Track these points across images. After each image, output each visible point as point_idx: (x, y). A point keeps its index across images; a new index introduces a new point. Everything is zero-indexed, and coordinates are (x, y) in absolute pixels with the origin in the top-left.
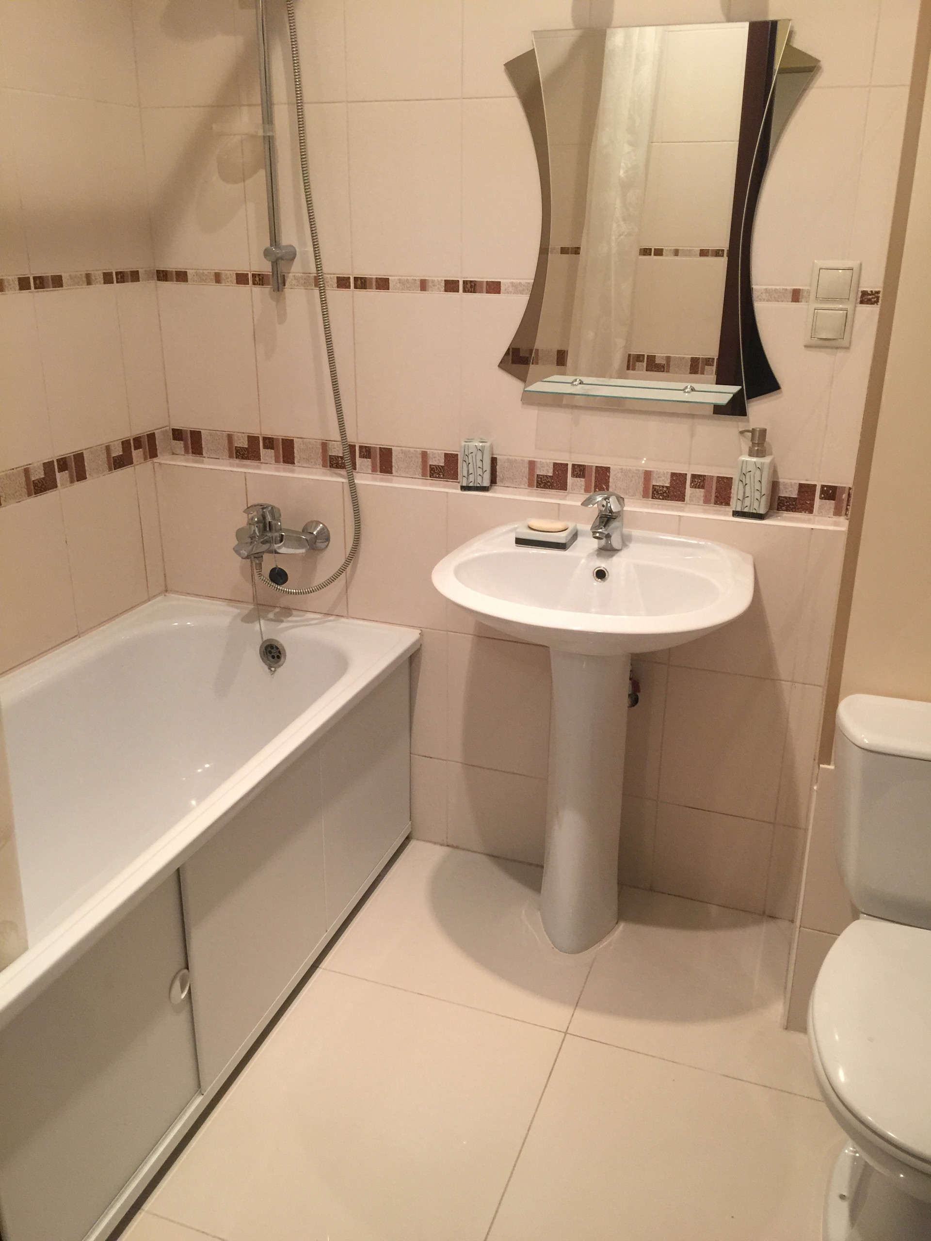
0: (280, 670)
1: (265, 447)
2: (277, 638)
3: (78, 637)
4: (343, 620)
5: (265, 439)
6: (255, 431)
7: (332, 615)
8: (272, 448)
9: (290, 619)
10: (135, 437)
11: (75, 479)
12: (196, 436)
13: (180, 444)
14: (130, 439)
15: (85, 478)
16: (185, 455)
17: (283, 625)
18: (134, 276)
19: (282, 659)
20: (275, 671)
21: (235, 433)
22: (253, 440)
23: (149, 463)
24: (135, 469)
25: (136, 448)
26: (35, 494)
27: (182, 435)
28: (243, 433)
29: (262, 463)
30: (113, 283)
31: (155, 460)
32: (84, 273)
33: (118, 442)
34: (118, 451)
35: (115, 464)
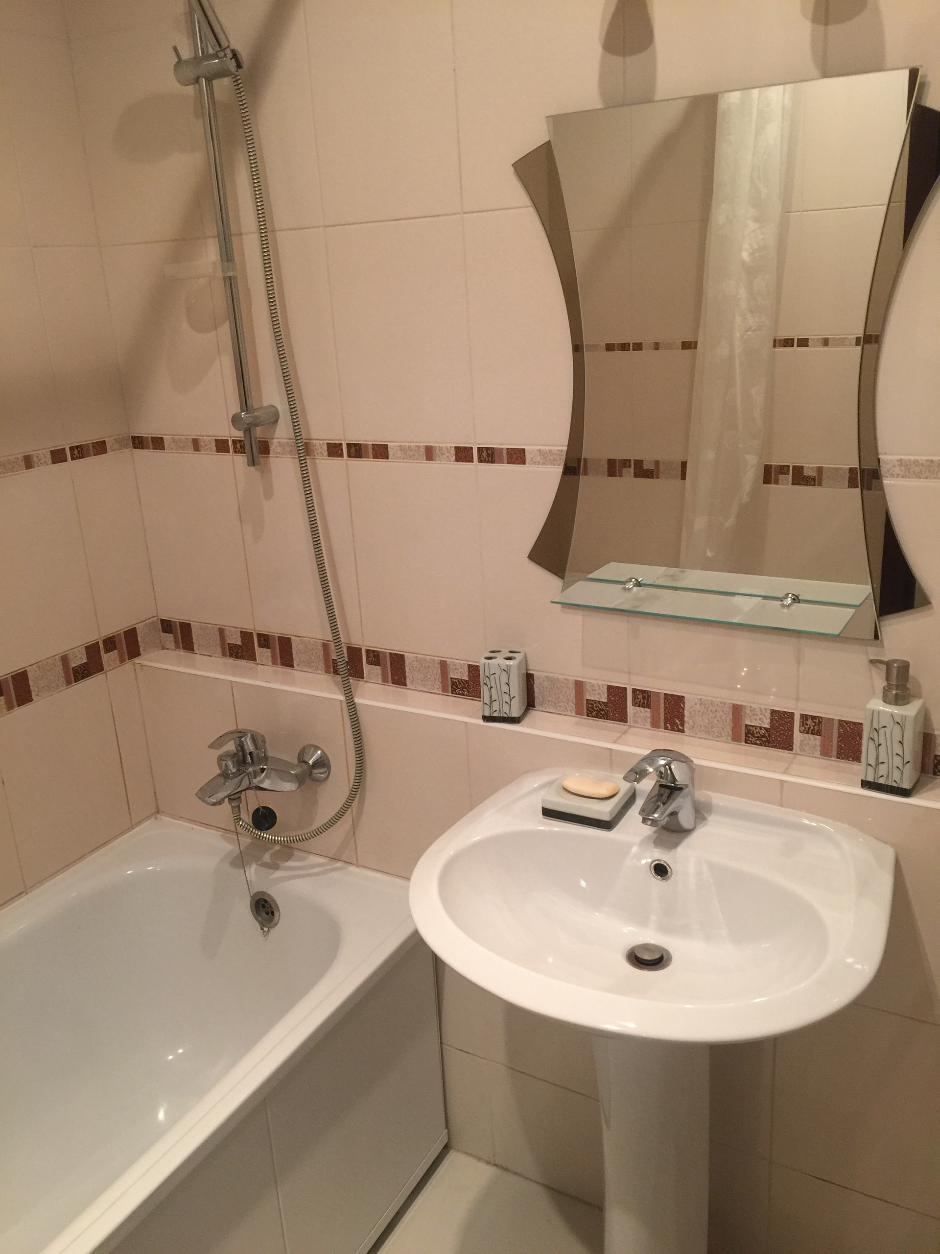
0: (274, 931)
1: (260, 646)
2: (269, 892)
3: (25, 893)
4: (352, 868)
5: (259, 635)
6: (248, 627)
7: (339, 860)
8: (268, 647)
9: (290, 863)
10: (105, 638)
11: (15, 703)
12: (186, 628)
13: (170, 637)
14: (98, 642)
15: (32, 700)
16: (175, 650)
17: (278, 874)
18: (100, 448)
19: (276, 914)
20: (269, 931)
21: (226, 628)
22: (246, 636)
23: (128, 666)
24: (106, 675)
25: (107, 651)
27: (171, 627)
28: (236, 628)
29: (258, 664)
30: (66, 461)
31: (137, 660)
32: (20, 456)
33: (79, 648)
34: (79, 659)
35: (77, 675)
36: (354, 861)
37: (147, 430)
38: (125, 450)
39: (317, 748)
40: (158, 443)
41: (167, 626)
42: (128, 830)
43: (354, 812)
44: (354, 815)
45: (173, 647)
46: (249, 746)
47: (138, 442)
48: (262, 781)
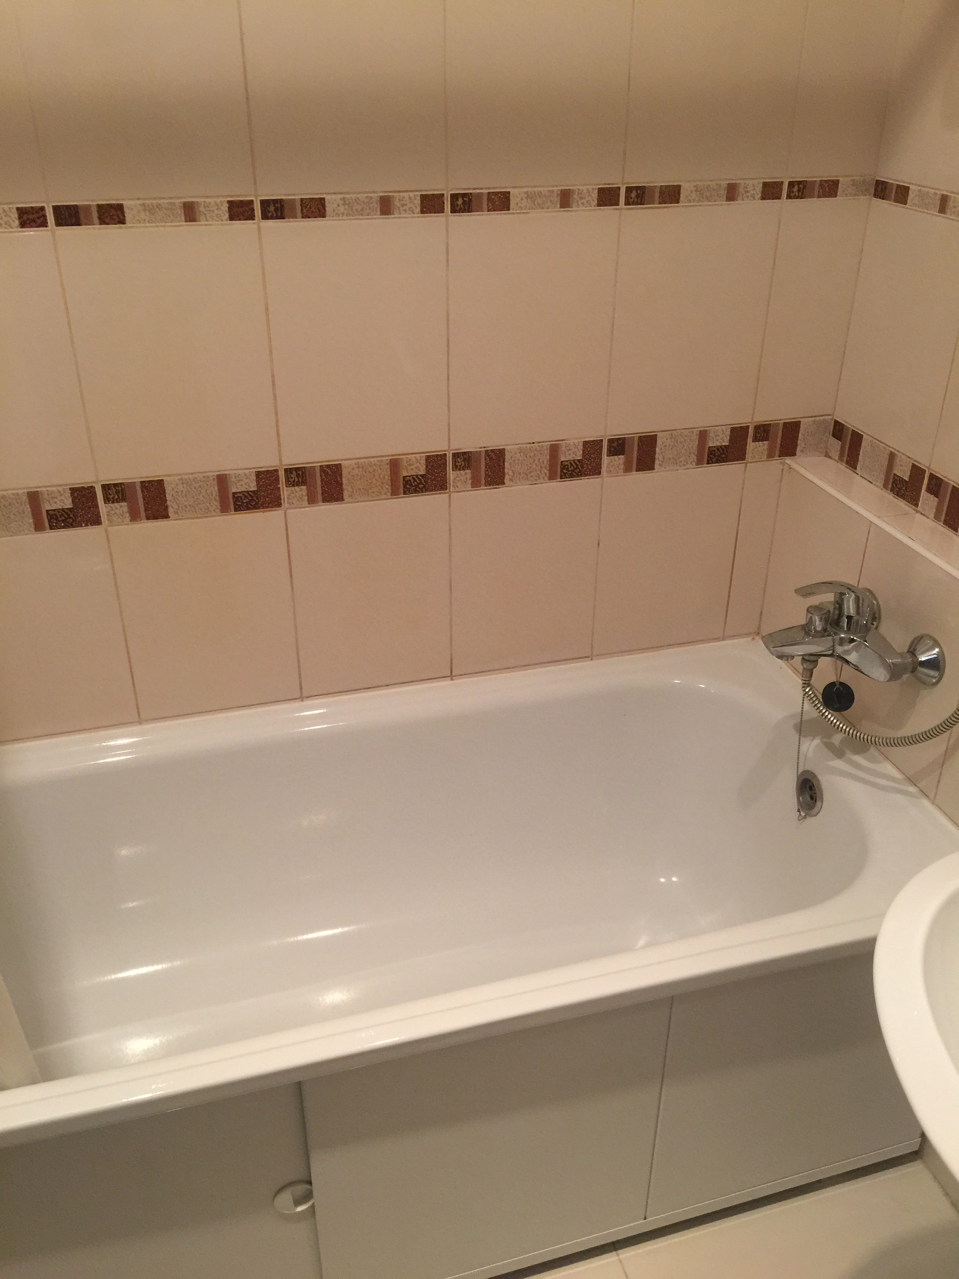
0: (811, 821)
1: (929, 490)
2: (820, 777)
3: (590, 659)
4: (926, 802)
5: (932, 477)
6: (923, 462)
7: (915, 785)
8: (936, 495)
9: (858, 759)
10: (758, 424)
11: (634, 466)
12: (857, 438)
13: (837, 444)
14: (748, 426)
15: (653, 469)
16: (838, 462)
17: (838, 764)
18: (830, 189)
19: (819, 803)
20: (805, 817)
21: (899, 454)
22: (917, 472)
23: (776, 464)
24: (746, 467)
25: (756, 439)
26: (561, 479)
27: (841, 433)
28: (909, 458)
29: (917, 512)
30: (779, 198)
31: (788, 460)
32: (724, 183)
33: (724, 427)
34: (720, 439)
35: (711, 456)
36: (932, 796)
37: (894, 175)
38: (862, 198)
39: (936, 644)
40: (901, 194)
41: (839, 430)
42: (717, 639)
43: (952, 741)
44: (950, 743)
45: (837, 458)
46: (850, 607)
47: (881, 190)
48: (848, 652)
